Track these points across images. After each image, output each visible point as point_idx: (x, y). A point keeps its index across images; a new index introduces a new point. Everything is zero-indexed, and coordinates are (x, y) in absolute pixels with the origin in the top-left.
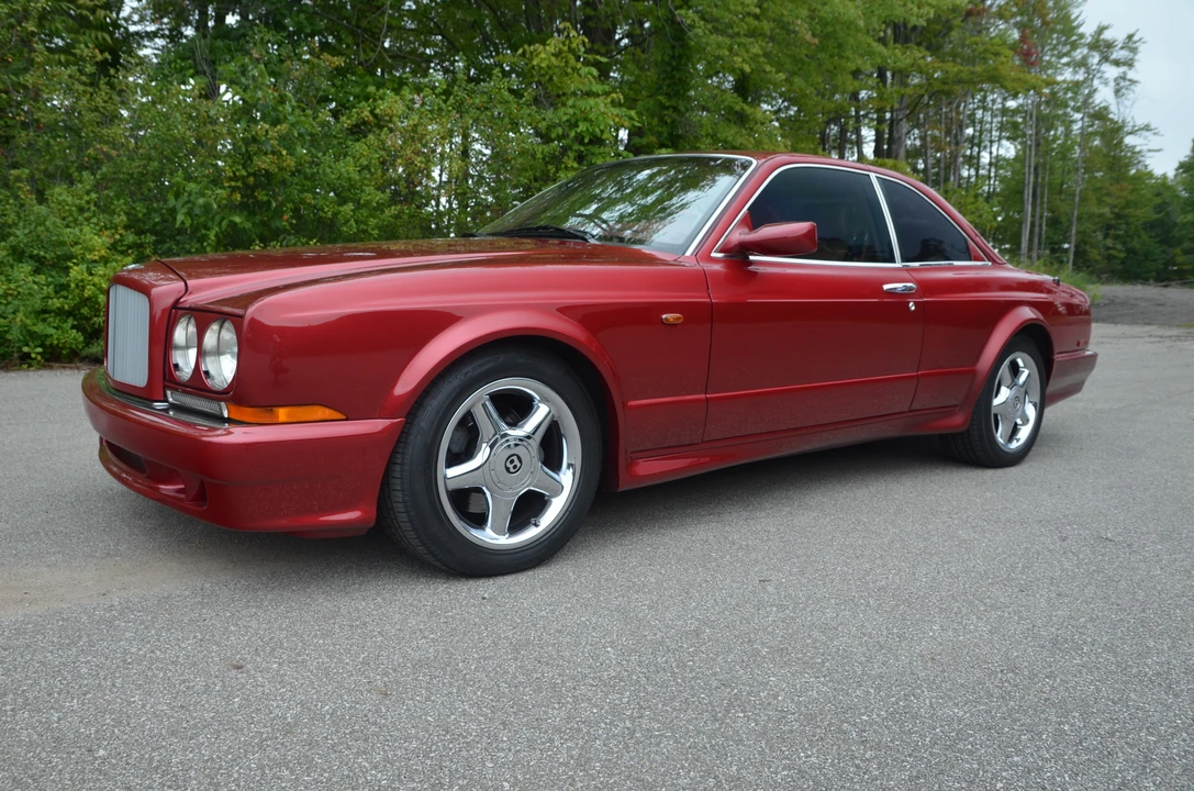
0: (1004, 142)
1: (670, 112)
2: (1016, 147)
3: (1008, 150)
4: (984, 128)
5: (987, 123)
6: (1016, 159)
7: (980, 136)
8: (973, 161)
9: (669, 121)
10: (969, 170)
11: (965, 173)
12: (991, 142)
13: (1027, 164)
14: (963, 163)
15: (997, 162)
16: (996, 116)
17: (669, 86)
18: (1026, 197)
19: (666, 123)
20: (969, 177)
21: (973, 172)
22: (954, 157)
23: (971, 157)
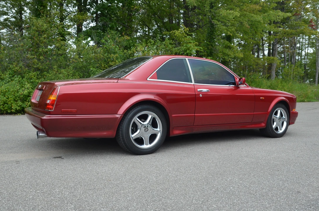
0: (309, 48)
1: (210, 46)
2: (313, 49)
3: (311, 50)
4: (303, 44)
5: (304, 42)
6: (314, 53)
7: (302, 47)
8: (300, 54)
9: (210, 48)
10: (298, 57)
11: (297, 58)
12: (305, 48)
13: (317, 55)
14: (297, 55)
15: (307, 54)
16: (307, 40)
17: (210, 39)
18: (317, 65)
19: (209, 49)
20: (298, 59)
21: (299, 57)
22: (293, 53)
23: (299, 53)
